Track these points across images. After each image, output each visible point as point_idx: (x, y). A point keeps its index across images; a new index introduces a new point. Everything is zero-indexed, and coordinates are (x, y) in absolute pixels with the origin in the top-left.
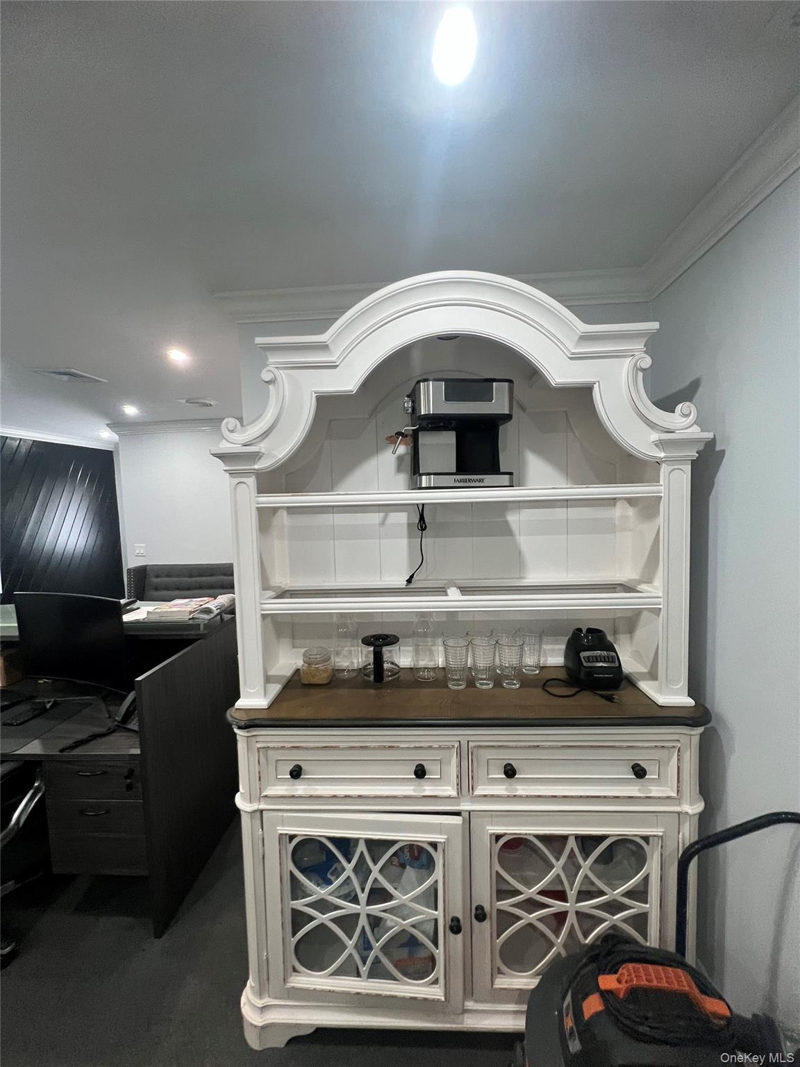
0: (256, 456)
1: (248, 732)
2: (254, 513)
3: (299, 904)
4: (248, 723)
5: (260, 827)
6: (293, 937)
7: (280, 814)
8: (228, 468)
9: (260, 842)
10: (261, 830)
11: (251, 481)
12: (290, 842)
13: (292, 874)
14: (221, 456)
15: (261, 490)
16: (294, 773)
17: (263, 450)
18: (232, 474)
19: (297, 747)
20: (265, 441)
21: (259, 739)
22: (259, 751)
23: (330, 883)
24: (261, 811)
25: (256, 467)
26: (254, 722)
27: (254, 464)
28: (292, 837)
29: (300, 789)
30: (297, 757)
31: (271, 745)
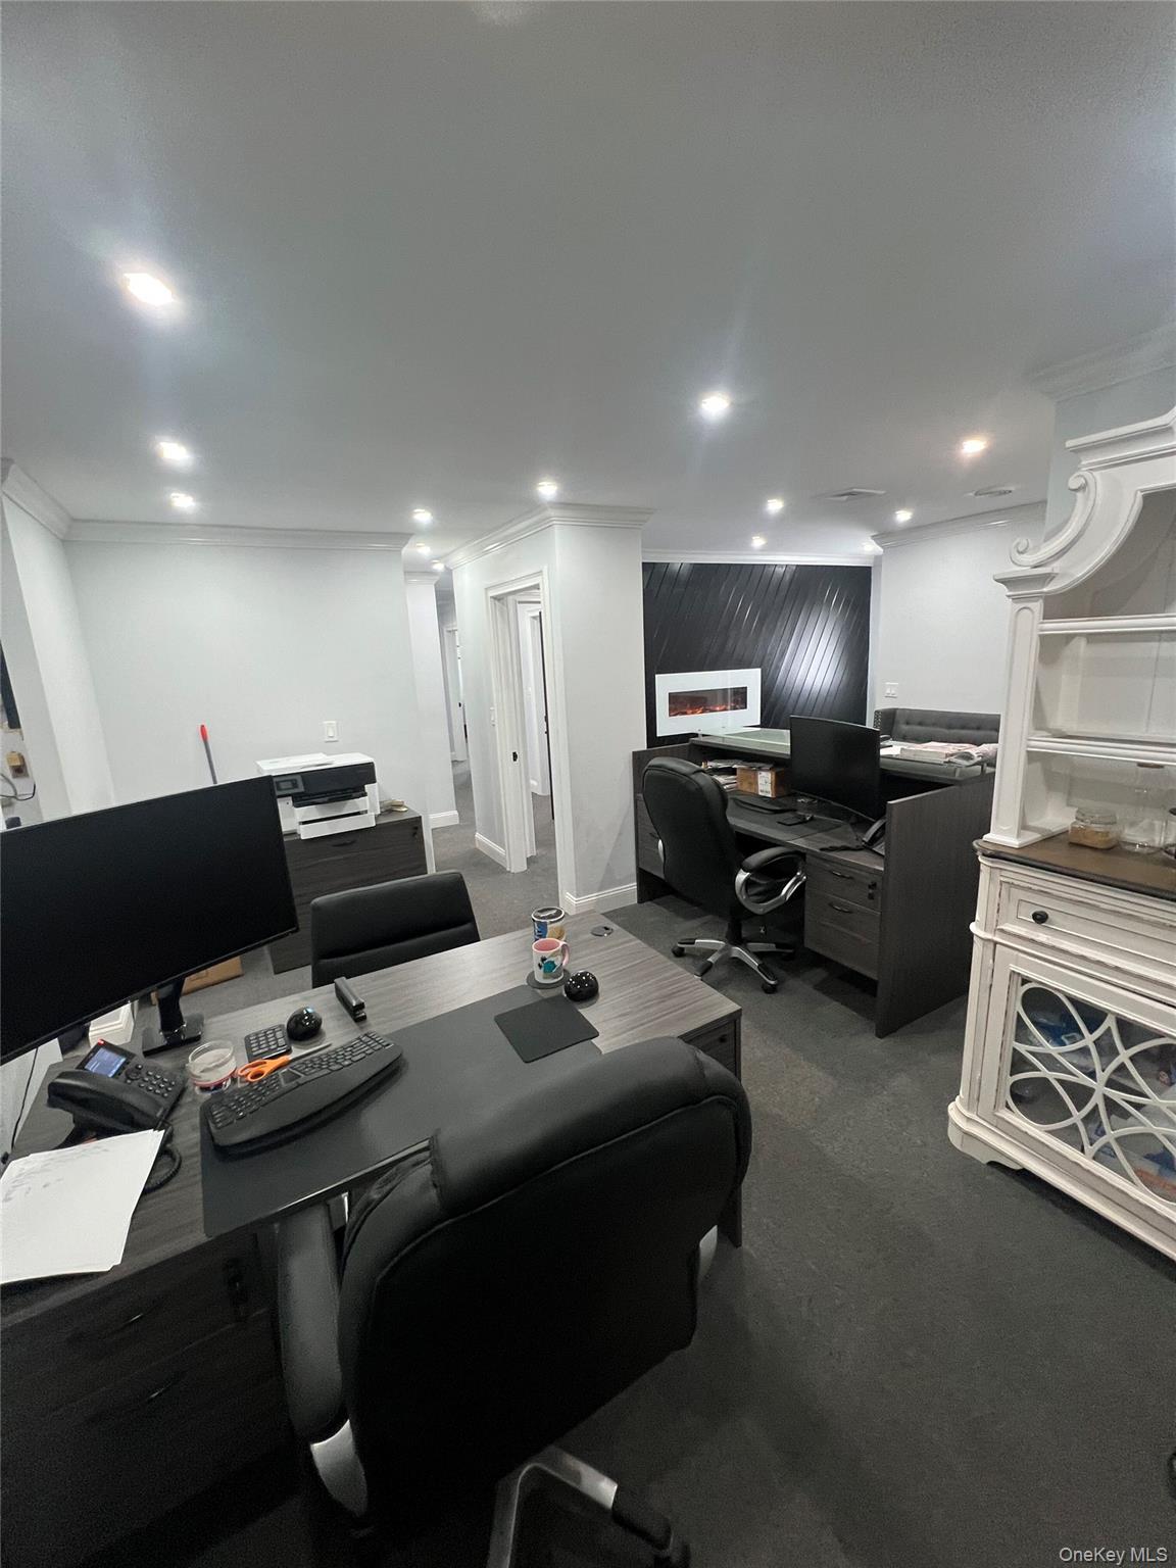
0: (1048, 578)
1: (992, 862)
2: (1035, 642)
3: (1022, 1048)
4: (994, 853)
5: (991, 956)
6: (1011, 1075)
7: (1016, 953)
8: (1011, 593)
9: (990, 972)
10: (991, 961)
11: (1037, 607)
12: (1022, 985)
13: (1019, 1016)
14: (1004, 581)
15: (1048, 615)
16: (1038, 917)
17: (1056, 571)
18: (1016, 599)
19: (1046, 892)
20: (1061, 559)
21: (1003, 873)
22: (1001, 885)
23: (1063, 1044)
24: (996, 943)
25: (1045, 590)
26: (999, 855)
27: (1043, 587)
28: (1025, 981)
29: (1042, 936)
30: (1043, 904)
31: (1016, 882)
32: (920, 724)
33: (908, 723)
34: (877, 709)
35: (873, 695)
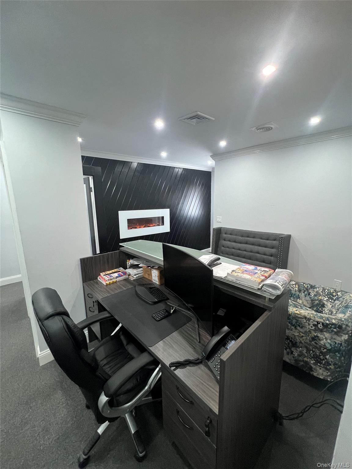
32: (231, 234)
33: (226, 234)
34: (214, 228)
35: (213, 221)
